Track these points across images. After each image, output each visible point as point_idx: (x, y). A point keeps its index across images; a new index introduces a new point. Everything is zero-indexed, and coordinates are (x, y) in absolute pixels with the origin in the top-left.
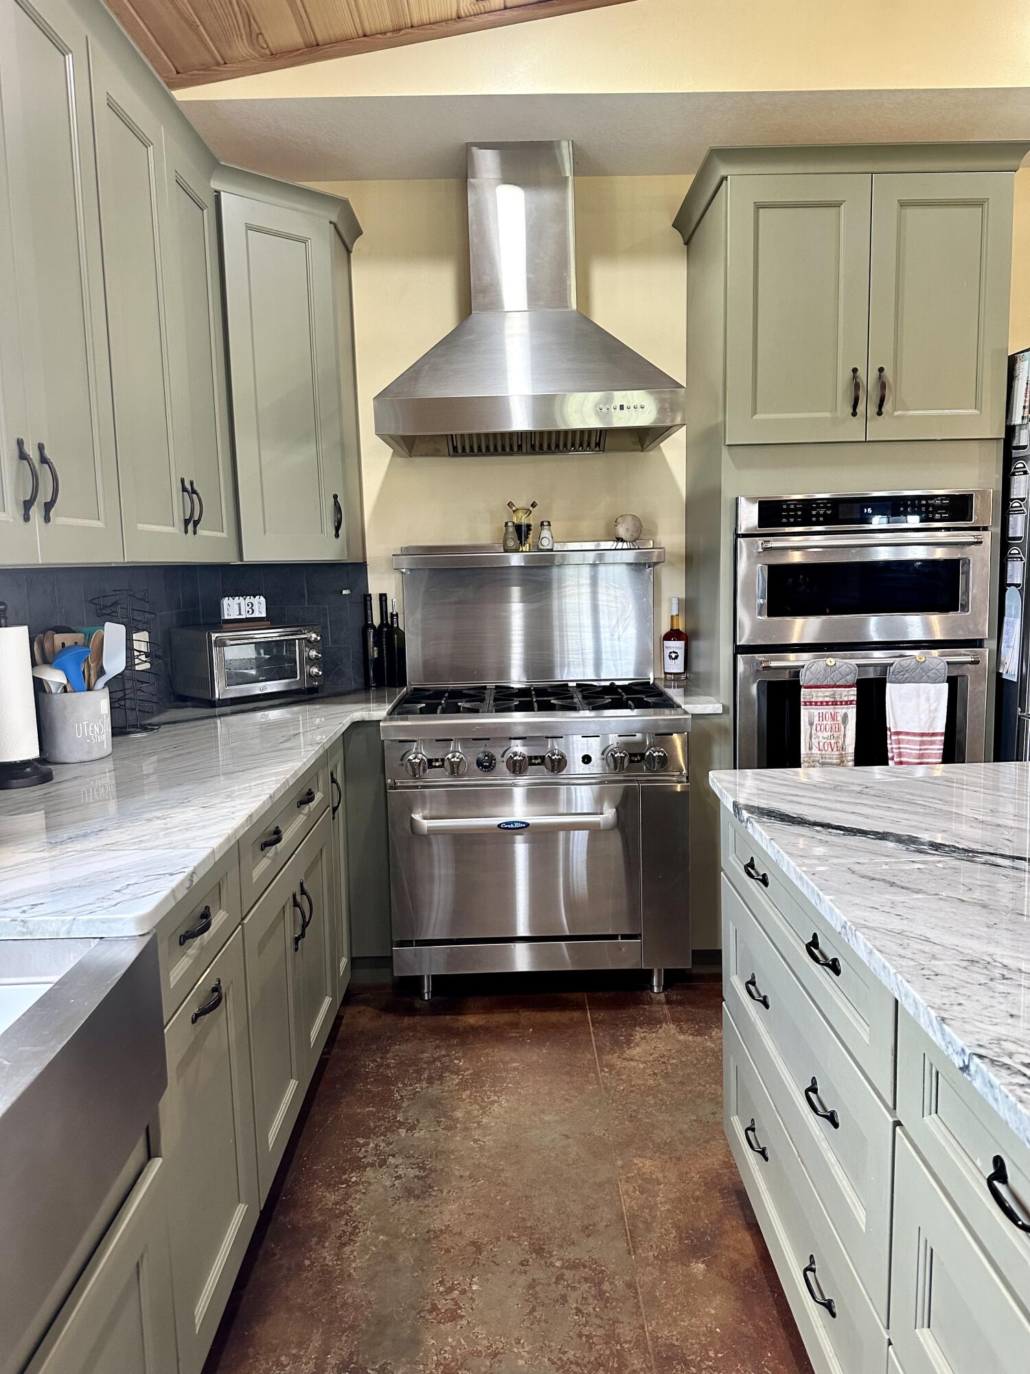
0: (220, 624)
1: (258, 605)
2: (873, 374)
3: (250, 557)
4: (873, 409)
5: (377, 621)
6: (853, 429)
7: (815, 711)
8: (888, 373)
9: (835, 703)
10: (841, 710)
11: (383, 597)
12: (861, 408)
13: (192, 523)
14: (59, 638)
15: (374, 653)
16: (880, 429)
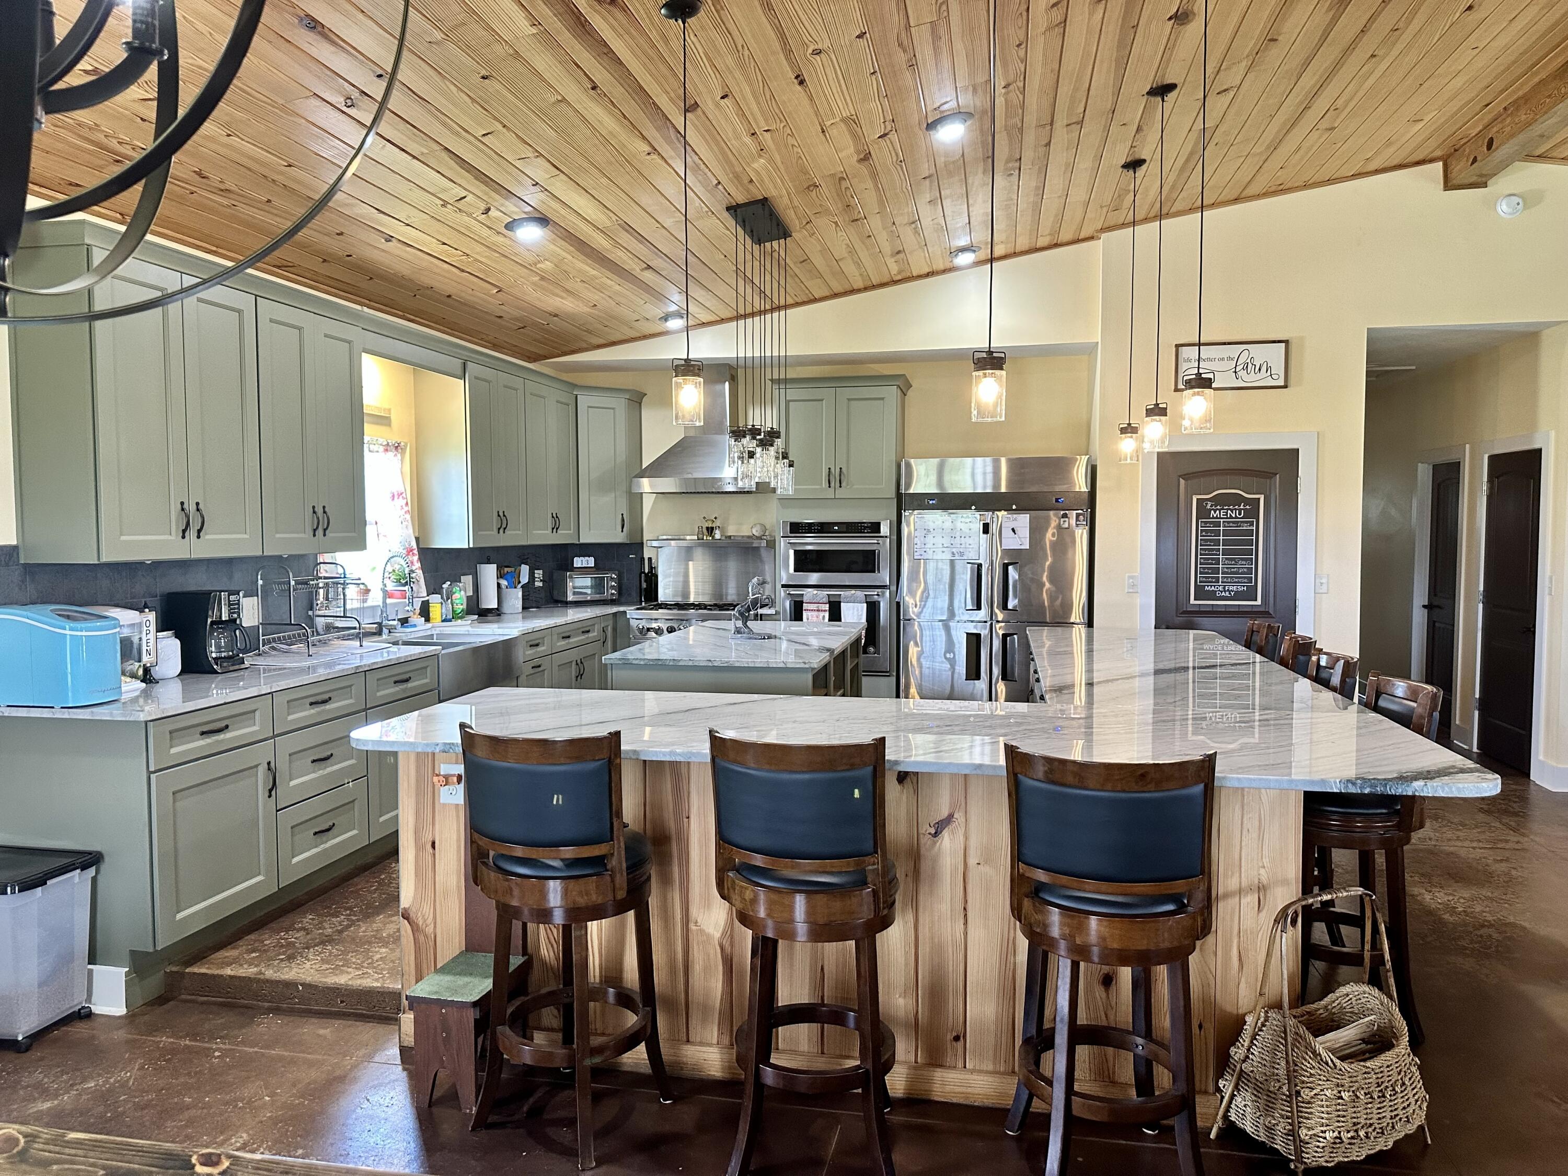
0: (572, 569)
1: (590, 562)
2: (838, 470)
3: (582, 541)
4: (838, 484)
5: (647, 571)
6: (830, 494)
7: (810, 613)
8: (844, 470)
9: (818, 610)
10: (822, 614)
11: (650, 559)
12: (832, 484)
13: (555, 528)
14: (506, 569)
15: (644, 585)
16: (841, 493)
